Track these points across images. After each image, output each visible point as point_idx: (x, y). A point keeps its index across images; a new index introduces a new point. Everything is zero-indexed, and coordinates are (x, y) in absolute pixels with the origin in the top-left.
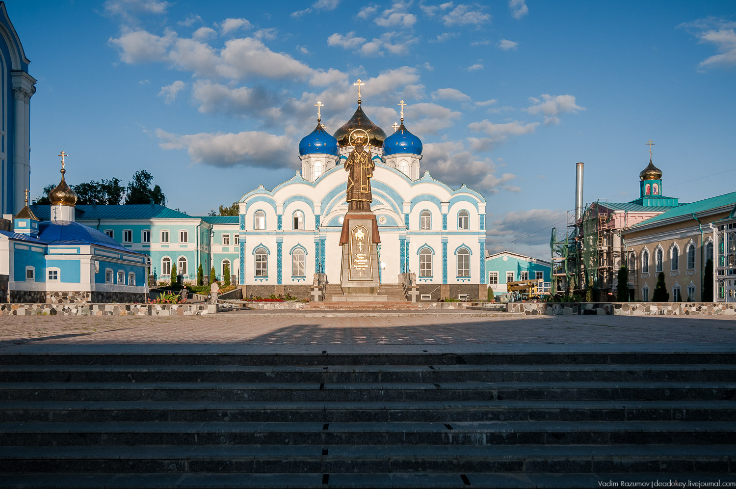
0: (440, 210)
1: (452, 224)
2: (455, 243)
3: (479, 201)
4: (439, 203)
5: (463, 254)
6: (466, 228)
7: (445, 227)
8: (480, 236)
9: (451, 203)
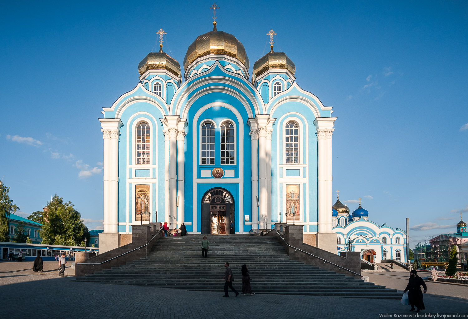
0: (390, 237)
1: (394, 242)
2: (395, 248)
3: (403, 234)
4: (389, 235)
5: (398, 252)
6: (399, 243)
7: (391, 243)
8: (404, 246)
9: (394, 234)
